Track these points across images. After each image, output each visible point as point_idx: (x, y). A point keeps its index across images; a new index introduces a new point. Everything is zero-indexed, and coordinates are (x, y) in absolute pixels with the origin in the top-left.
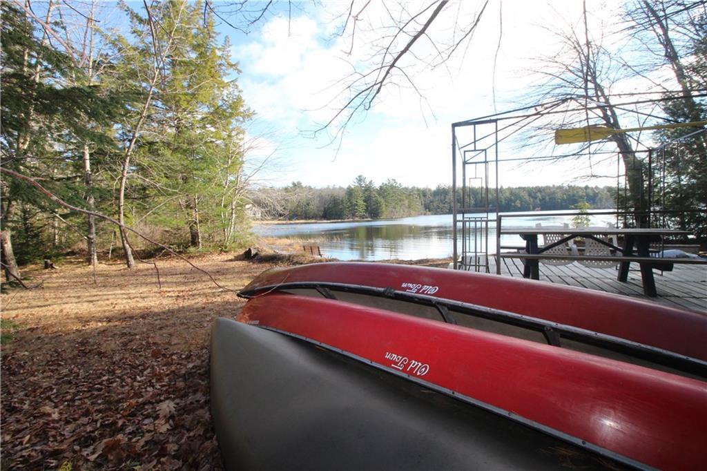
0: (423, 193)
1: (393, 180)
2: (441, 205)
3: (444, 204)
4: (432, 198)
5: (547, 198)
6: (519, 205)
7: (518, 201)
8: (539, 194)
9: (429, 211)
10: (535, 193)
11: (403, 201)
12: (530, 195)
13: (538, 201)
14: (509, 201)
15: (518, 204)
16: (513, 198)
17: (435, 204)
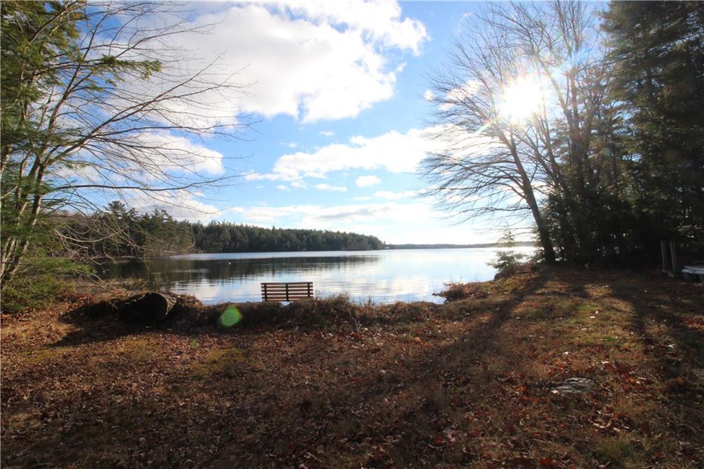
0: (196, 229)
1: (163, 211)
2: (215, 243)
3: (218, 242)
4: (204, 235)
5: (311, 240)
6: (289, 246)
7: (289, 242)
8: (305, 236)
9: (202, 249)
10: (302, 235)
11: (173, 236)
12: (298, 237)
13: (304, 242)
14: (281, 241)
15: (288, 244)
16: (284, 239)
17: (208, 242)
